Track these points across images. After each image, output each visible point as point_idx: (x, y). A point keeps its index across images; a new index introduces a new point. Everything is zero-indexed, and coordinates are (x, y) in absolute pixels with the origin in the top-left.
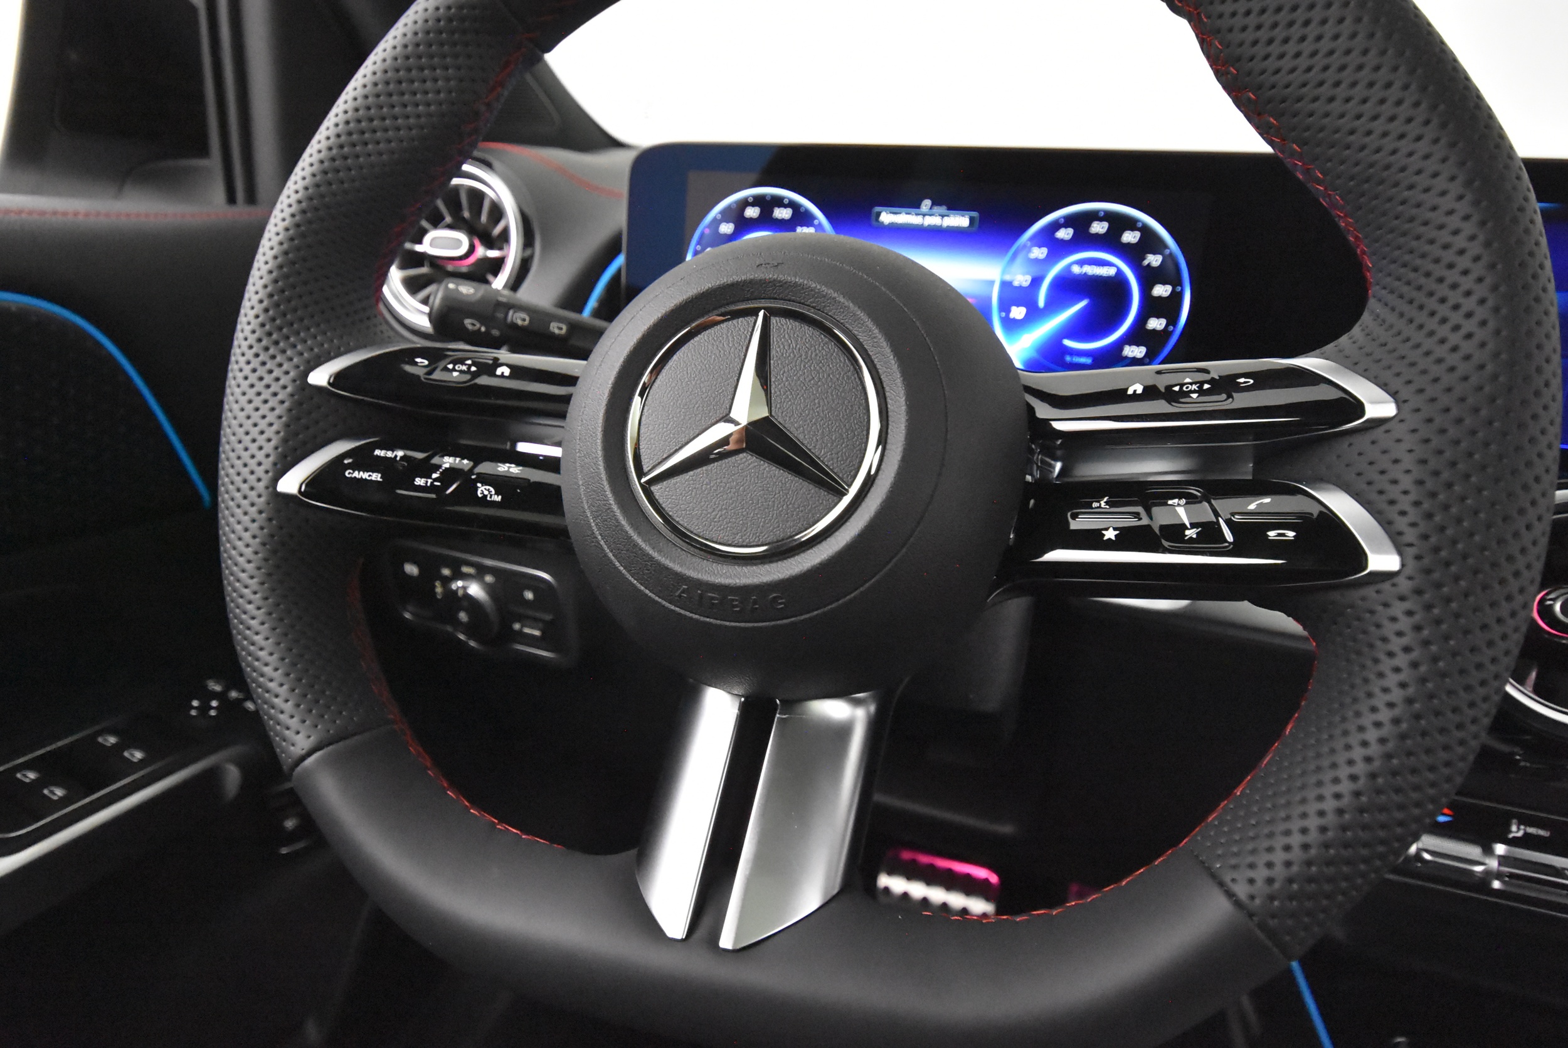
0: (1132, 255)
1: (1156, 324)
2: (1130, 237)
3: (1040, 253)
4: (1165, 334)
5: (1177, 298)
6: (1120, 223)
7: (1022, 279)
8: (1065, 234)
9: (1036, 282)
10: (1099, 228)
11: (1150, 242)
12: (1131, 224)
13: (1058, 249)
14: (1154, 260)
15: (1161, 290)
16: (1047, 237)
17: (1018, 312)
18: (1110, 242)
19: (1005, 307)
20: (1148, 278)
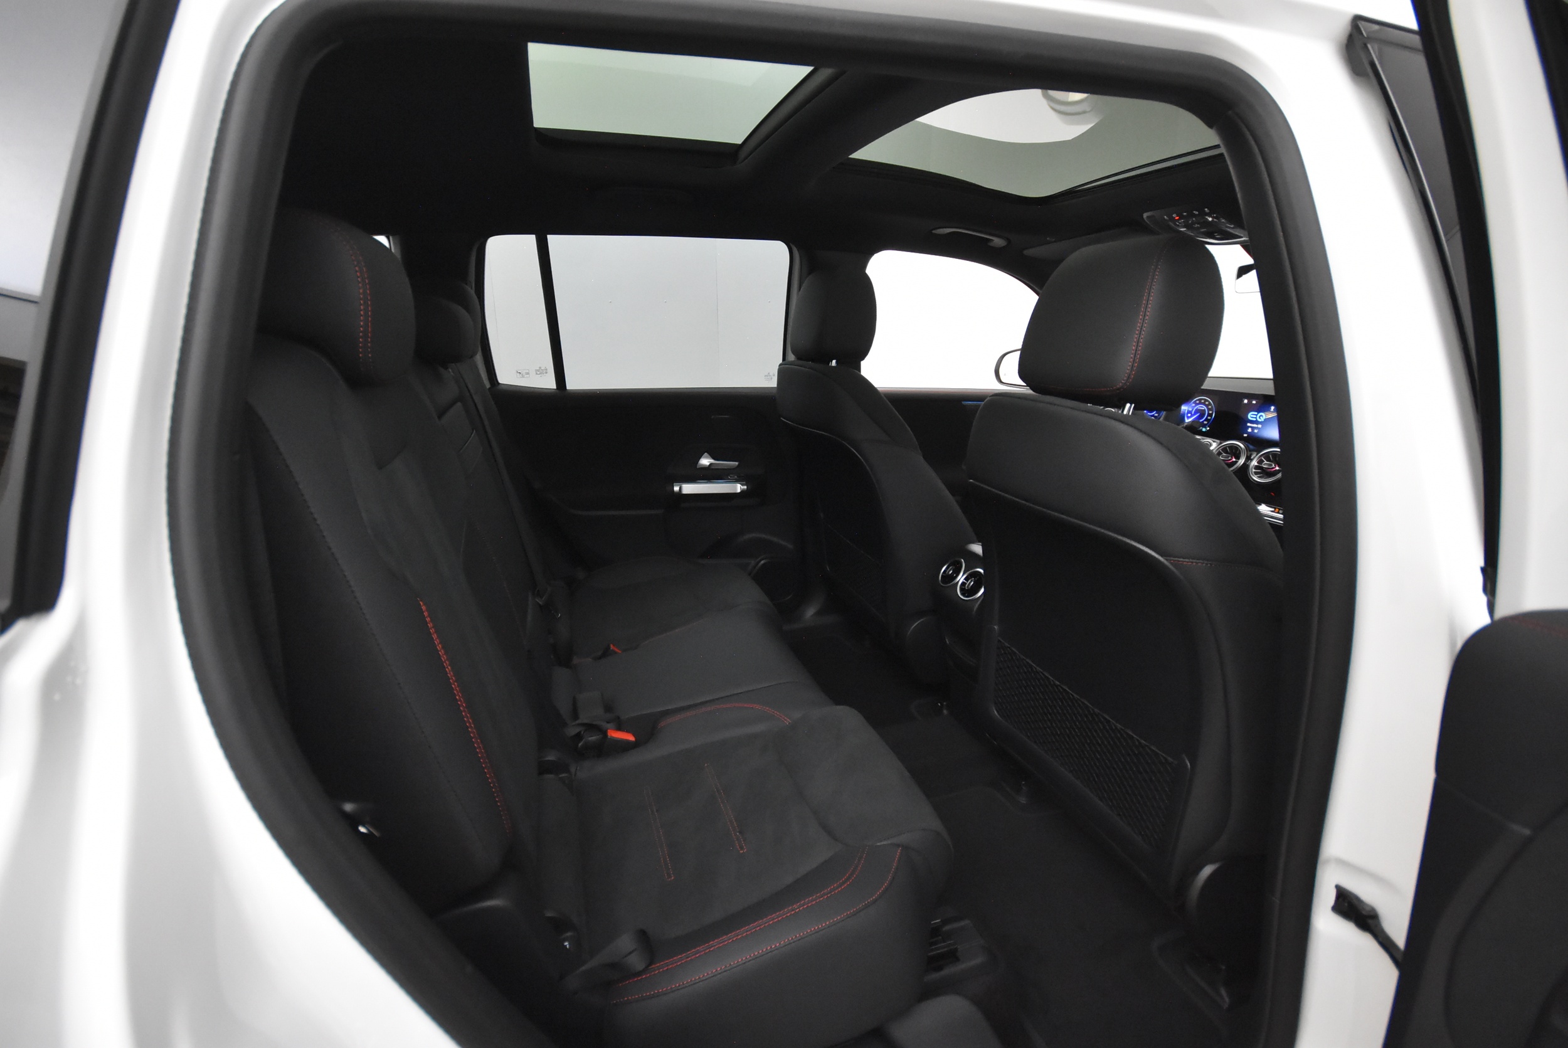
0: (1207, 406)
1: (1209, 418)
2: (1207, 403)
3: (1194, 405)
4: (1210, 420)
5: (1212, 413)
6: (1206, 400)
7: (1190, 409)
8: (1198, 402)
9: (1193, 410)
10: (1203, 401)
11: (1210, 404)
12: (1208, 401)
13: (1197, 404)
14: (1210, 407)
15: (1210, 412)
16: (1195, 402)
17: (1189, 415)
18: (1204, 404)
19: (1187, 413)
20: (1209, 410)
